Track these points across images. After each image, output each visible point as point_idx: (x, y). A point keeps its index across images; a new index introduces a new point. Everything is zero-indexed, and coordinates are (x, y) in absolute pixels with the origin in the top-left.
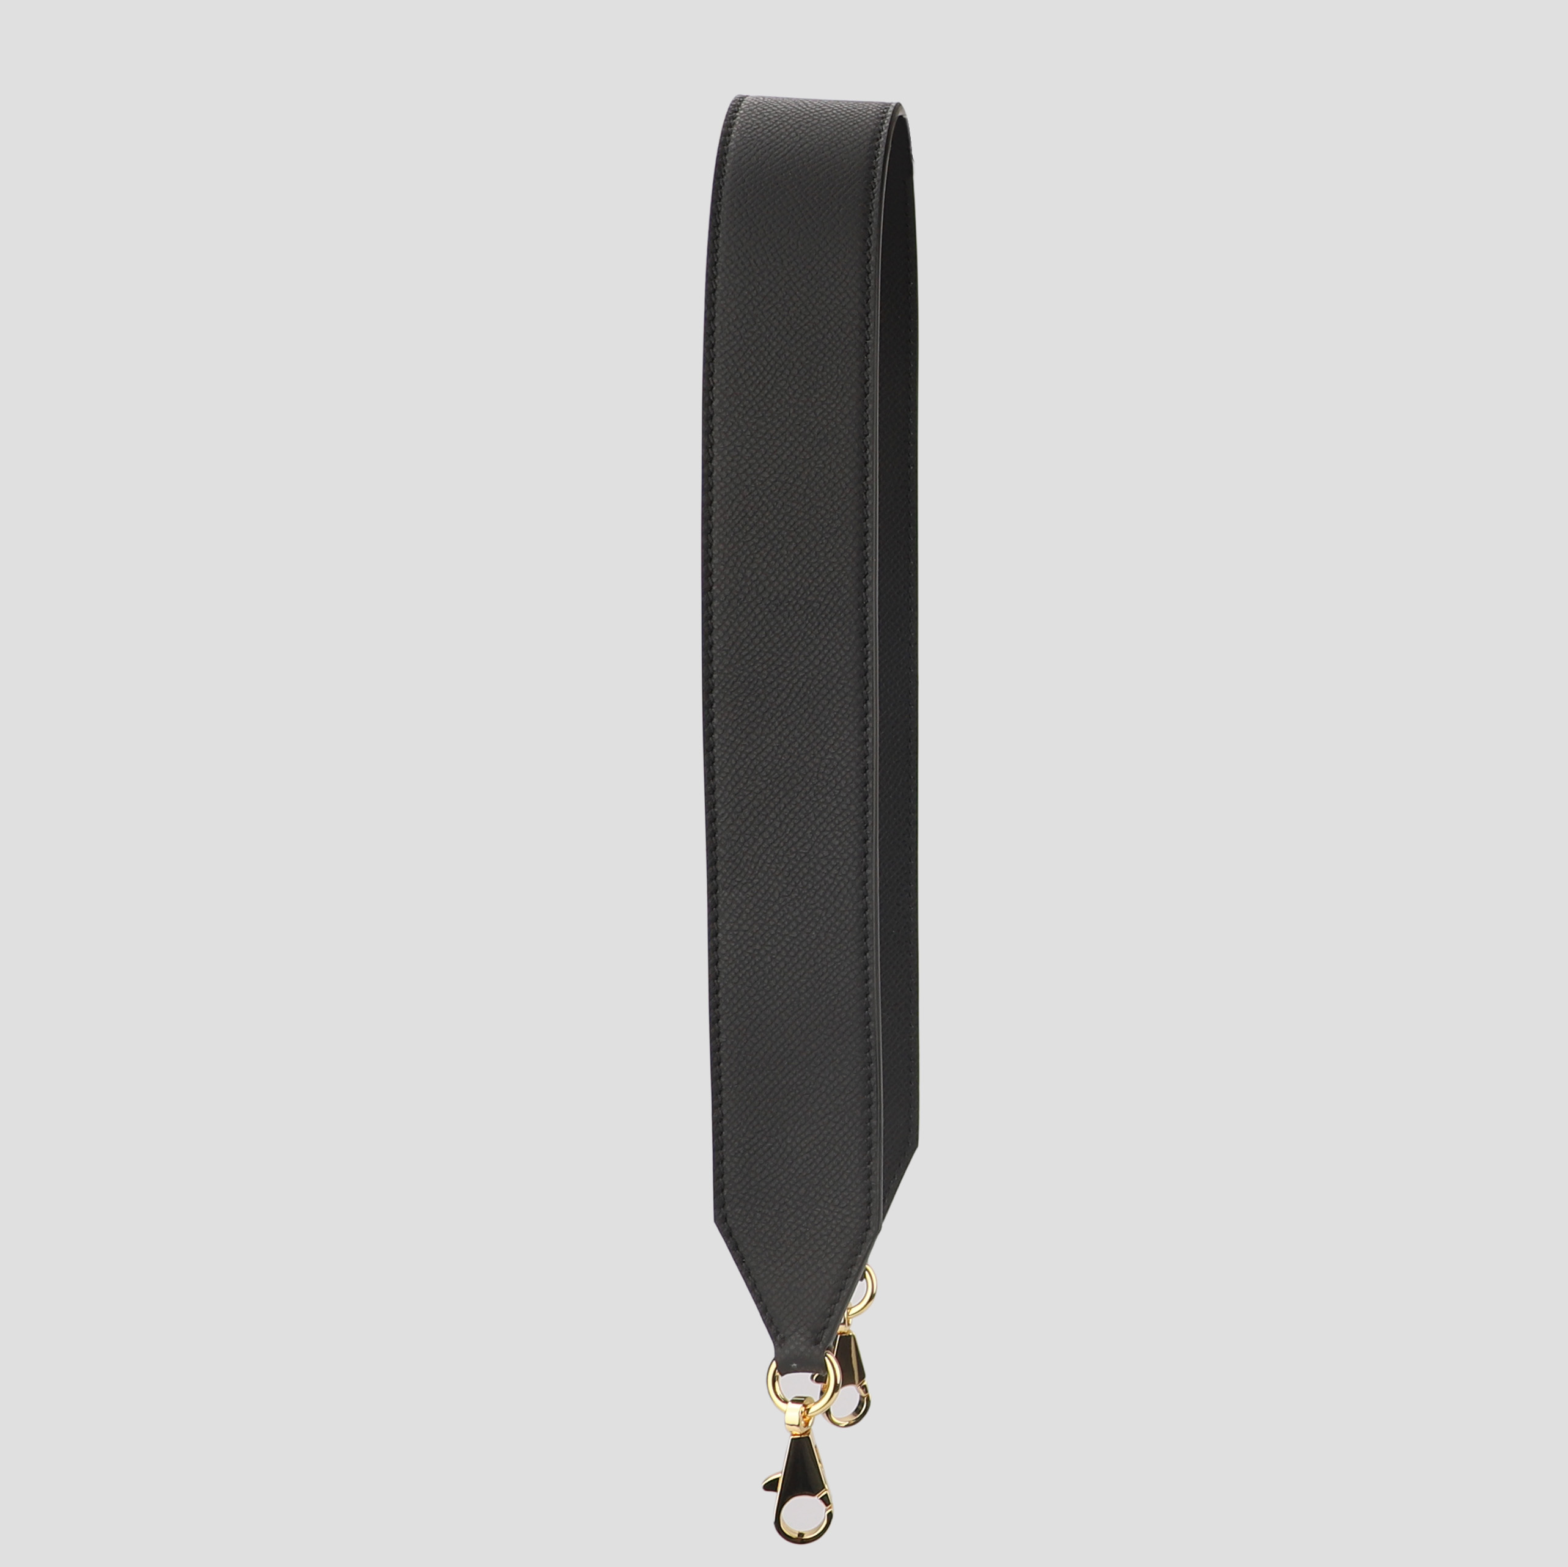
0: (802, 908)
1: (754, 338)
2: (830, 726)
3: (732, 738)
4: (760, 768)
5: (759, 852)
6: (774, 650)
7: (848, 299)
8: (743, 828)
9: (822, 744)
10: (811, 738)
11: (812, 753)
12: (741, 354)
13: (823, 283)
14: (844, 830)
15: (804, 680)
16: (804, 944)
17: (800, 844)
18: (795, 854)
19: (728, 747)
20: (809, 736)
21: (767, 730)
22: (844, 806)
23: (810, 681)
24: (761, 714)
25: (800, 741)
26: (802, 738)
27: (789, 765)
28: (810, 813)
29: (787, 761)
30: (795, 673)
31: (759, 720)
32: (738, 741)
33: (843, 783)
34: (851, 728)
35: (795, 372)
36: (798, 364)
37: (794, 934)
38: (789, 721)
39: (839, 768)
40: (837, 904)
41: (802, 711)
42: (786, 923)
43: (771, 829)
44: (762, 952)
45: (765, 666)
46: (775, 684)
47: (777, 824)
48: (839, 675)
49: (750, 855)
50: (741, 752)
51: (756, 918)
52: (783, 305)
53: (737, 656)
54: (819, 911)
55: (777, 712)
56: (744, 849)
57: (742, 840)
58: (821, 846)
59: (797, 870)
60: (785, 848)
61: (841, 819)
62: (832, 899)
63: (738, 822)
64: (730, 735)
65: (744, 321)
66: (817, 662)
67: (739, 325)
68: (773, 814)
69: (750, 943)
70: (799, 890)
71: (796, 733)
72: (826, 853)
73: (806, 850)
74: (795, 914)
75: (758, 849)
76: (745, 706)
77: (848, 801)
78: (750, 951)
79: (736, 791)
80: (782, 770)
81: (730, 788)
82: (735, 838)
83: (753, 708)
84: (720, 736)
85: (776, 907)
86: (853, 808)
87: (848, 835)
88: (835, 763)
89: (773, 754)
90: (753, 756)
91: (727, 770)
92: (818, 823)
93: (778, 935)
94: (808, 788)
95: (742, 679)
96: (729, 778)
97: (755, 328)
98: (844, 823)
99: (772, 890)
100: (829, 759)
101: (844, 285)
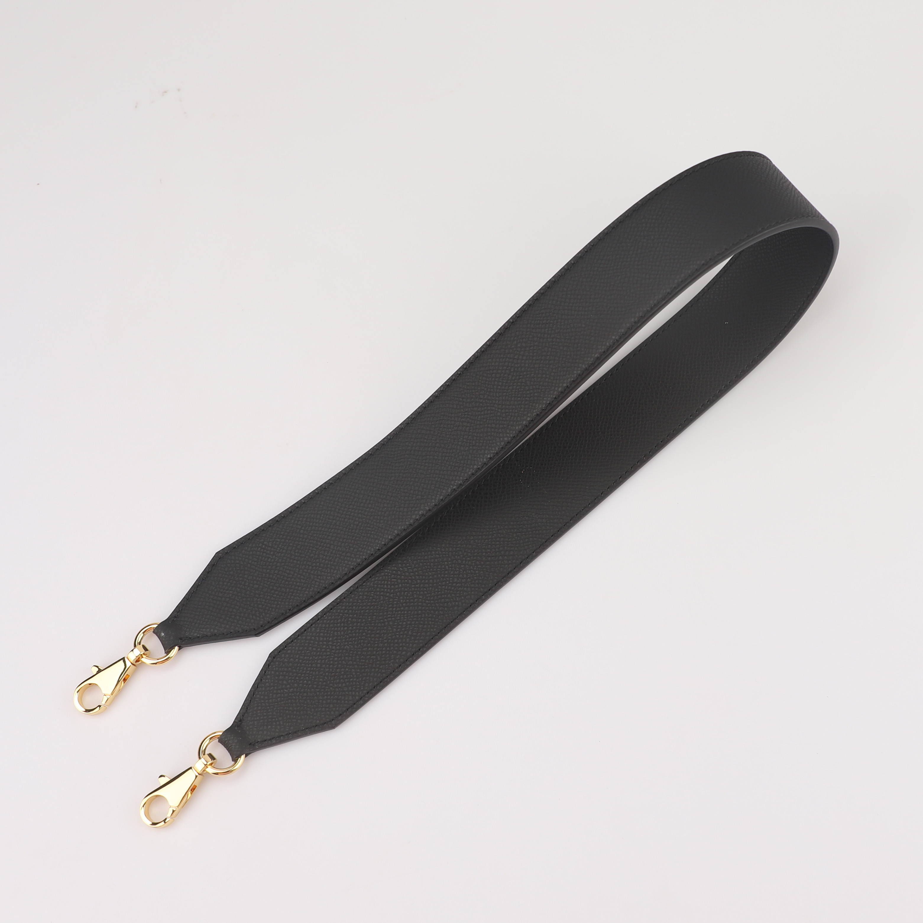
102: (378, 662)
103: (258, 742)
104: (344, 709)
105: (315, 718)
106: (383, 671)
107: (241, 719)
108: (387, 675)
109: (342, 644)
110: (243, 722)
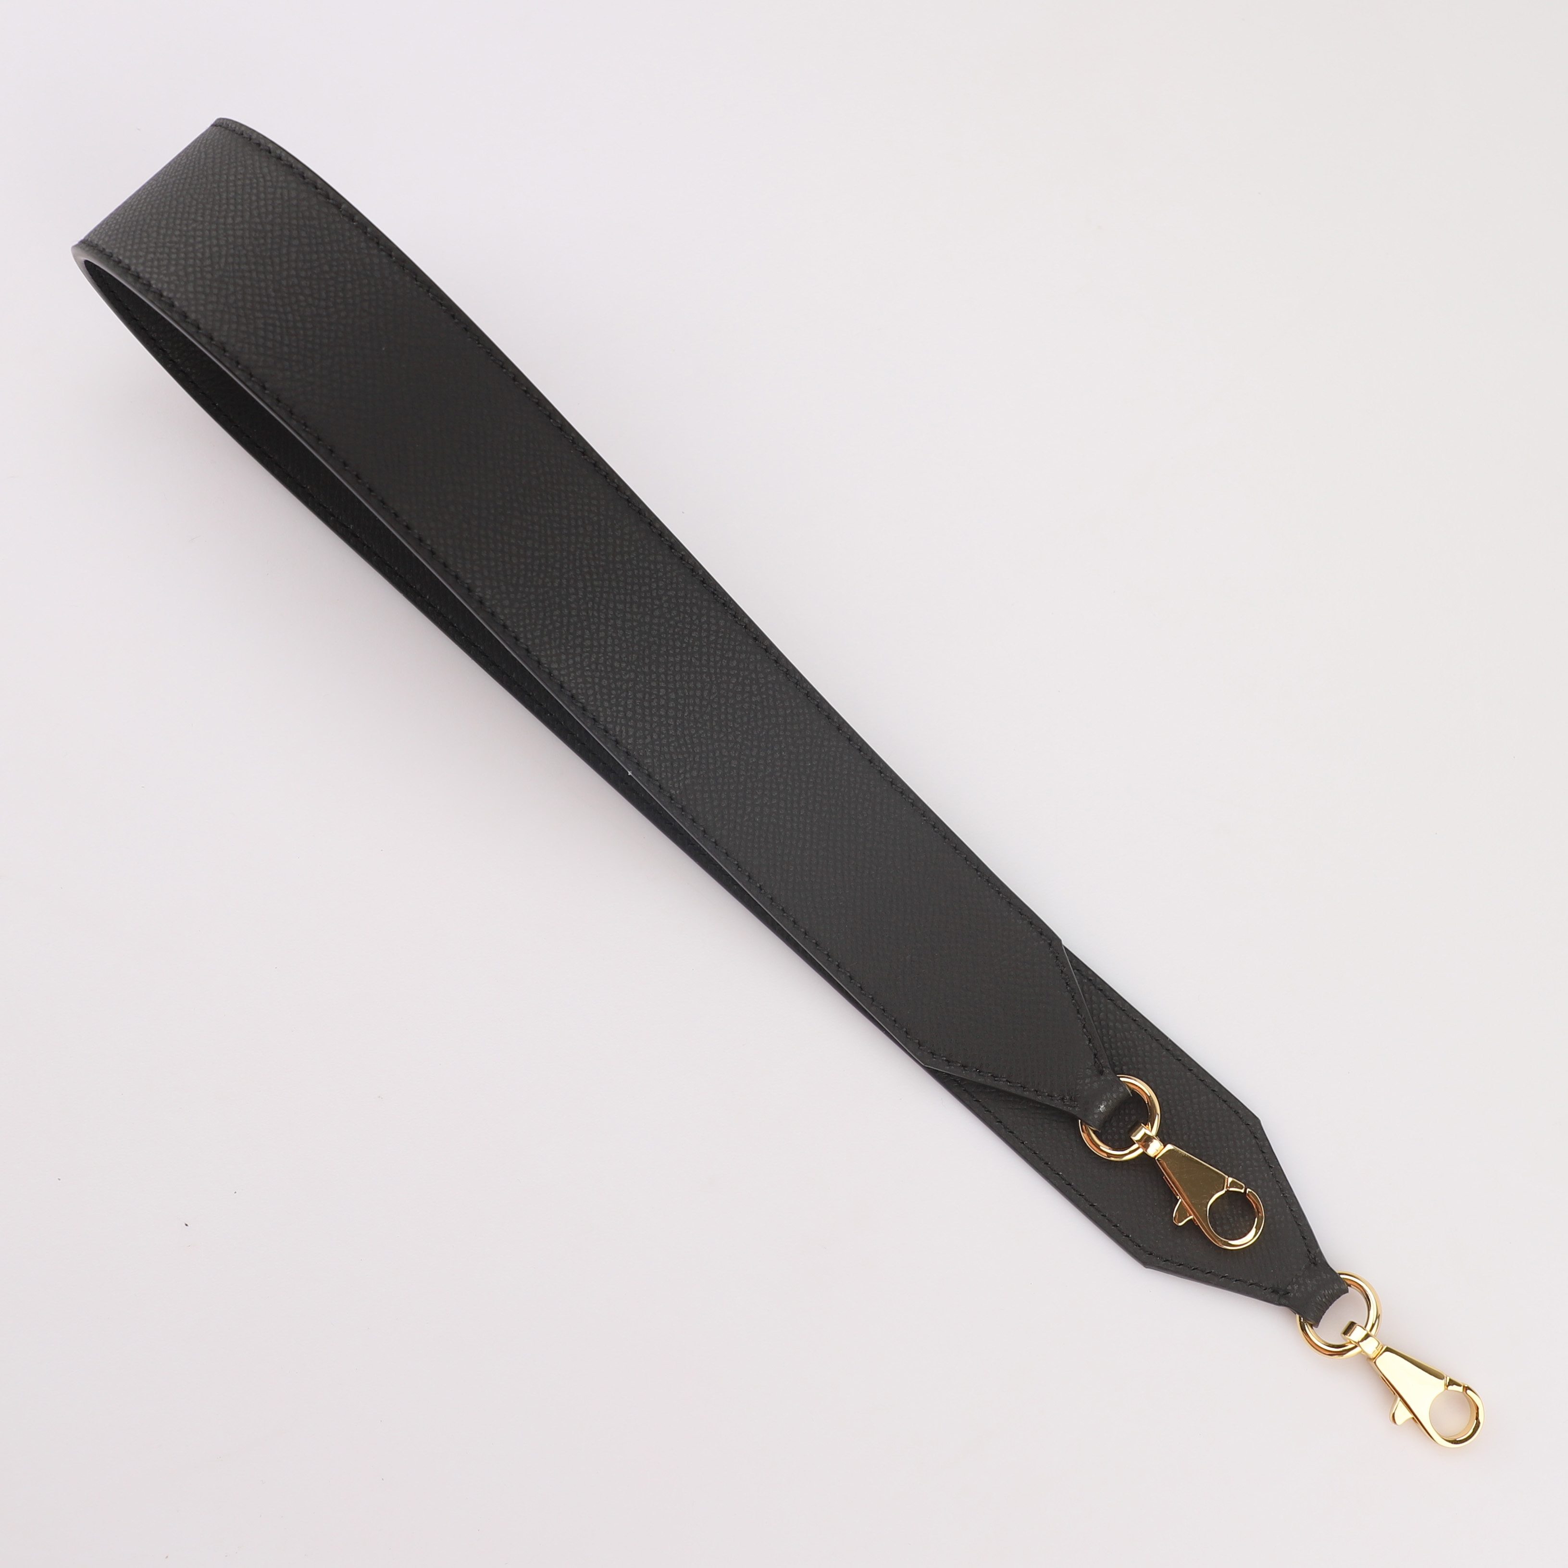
0: (755, 743)
1: (240, 297)
2: (641, 573)
3: (571, 662)
4: (616, 664)
5: (678, 733)
6: (537, 554)
7: (285, 192)
8: (648, 726)
9: (648, 595)
10: (635, 598)
11: (647, 610)
12: (244, 320)
13: (249, 201)
14: (731, 647)
15: (584, 555)
16: (785, 770)
17: (706, 693)
18: (709, 706)
19: (574, 672)
20: (631, 598)
21: (593, 627)
22: (714, 628)
23: (590, 552)
24: (576, 619)
25: (628, 610)
26: (628, 606)
27: (637, 638)
28: (691, 659)
29: (633, 637)
30: (571, 557)
31: (579, 625)
32: (578, 659)
33: (695, 610)
34: (660, 558)
35: (307, 292)
36: (303, 283)
37: (770, 770)
38: (604, 602)
39: (681, 601)
40: (781, 712)
41: (606, 583)
42: (754, 767)
43: (671, 704)
44: (757, 810)
45: (542, 576)
46: (564, 581)
47: (673, 696)
48: (609, 524)
49: (672, 742)
50: (589, 666)
51: (726, 788)
52: (234, 249)
53: (511, 589)
54: (772, 733)
55: (587, 604)
56: (664, 741)
57: (655, 737)
58: (725, 678)
59: (723, 717)
60: (697, 709)
61: (720, 641)
62: (773, 712)
63: (640, 725)
64: (567, 660)
65: (215, 291)
66: (581, 531)
67: (214, 299)
68: (661, 690)
69: (740, 812)
70: (740, 731)
71: (620, 606)
72: (734, 681)
73: (715, 693)
74: (754, 753)
75: (676, 731)
76: (558, 625)
77: (713, 621)
78: (746, 818)
79: (613, 701)
80: (636, 648)
81: (606, 704)
82: (648, 740)
83: (565, 620)
84: (559, 670)
85: (734, 764)
86: (722, 623)
87: (738, 648)
88: (674, 600)
89: (616, 642)
90: (602, 660)
91: (590, 692)
92: (704, 662)
93: (756, 784)
94: (671, 643)
95: (533, 604)
96: (598, 696)
97: (231, 288)
98: (726, 642)
99: (718, 753)
100: (666, 601)
101: (269, 184)
102: (1134, 1059)
103: (1308, 1250)
104: (1225, 1106)
105: (1248, 1156)
106: (1147, 1047)
107: (1272, 1292)
108: (1155, 1041)
109: (1109, 1131)
110: (1276, 1286)
